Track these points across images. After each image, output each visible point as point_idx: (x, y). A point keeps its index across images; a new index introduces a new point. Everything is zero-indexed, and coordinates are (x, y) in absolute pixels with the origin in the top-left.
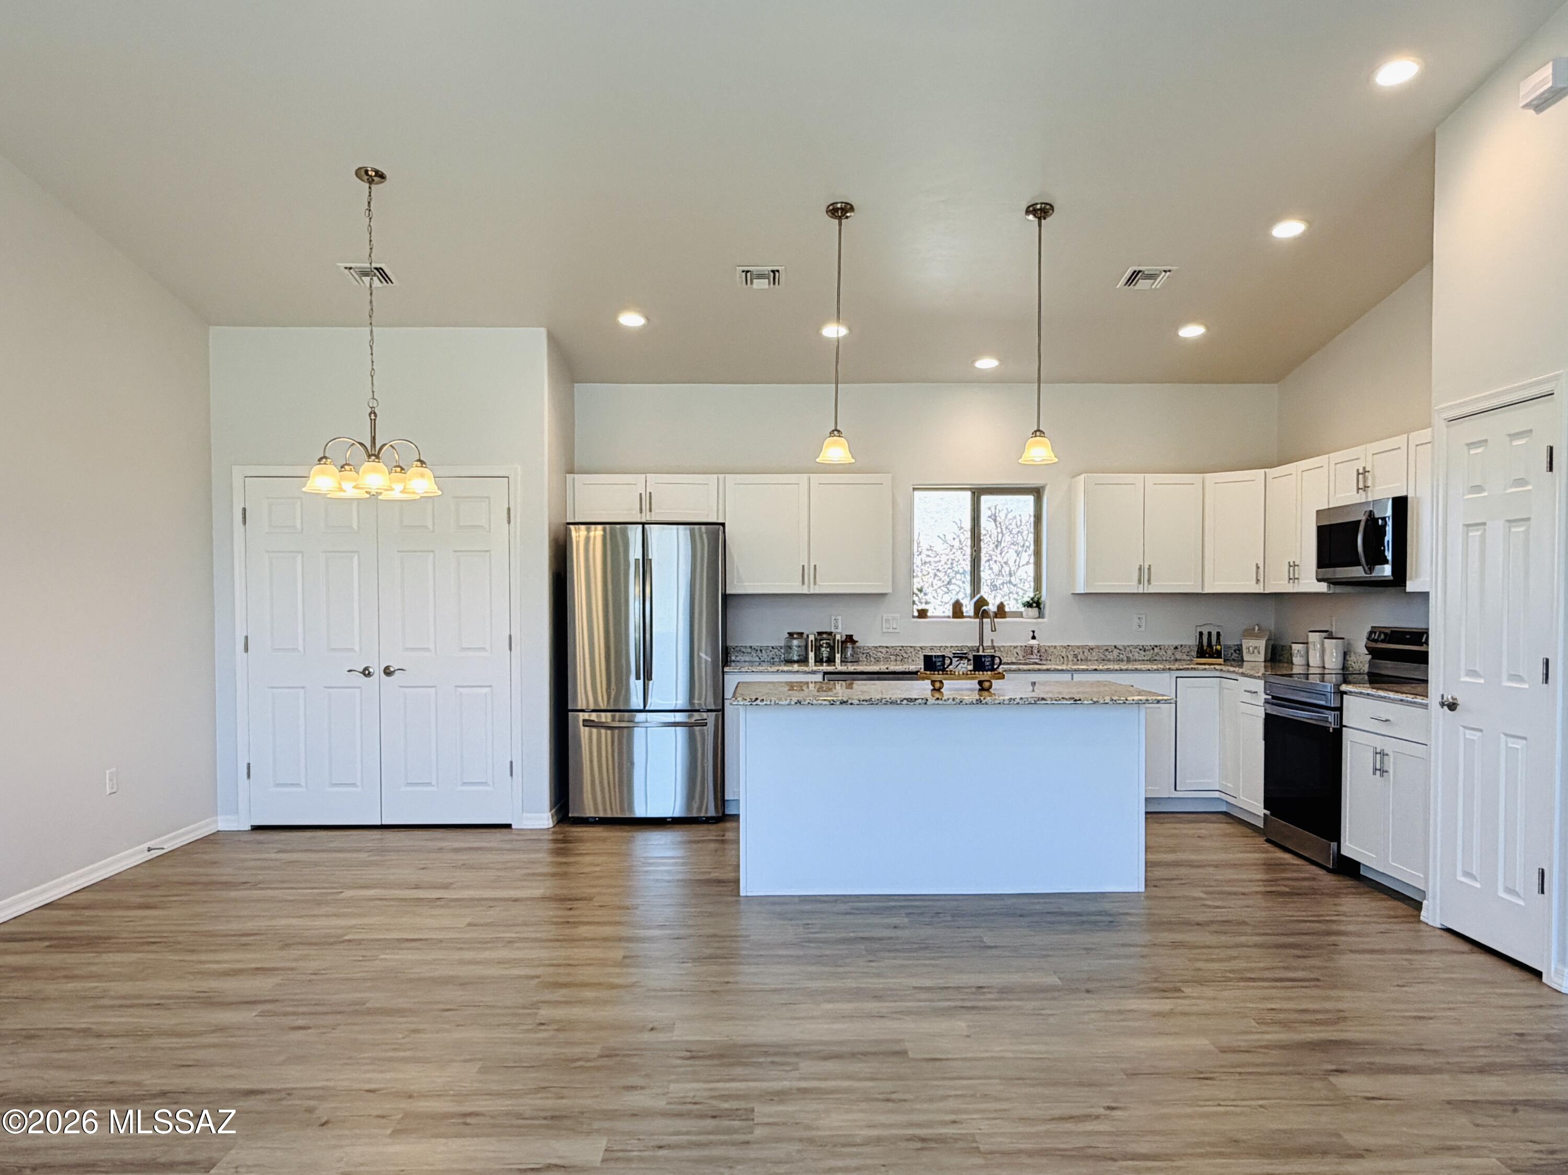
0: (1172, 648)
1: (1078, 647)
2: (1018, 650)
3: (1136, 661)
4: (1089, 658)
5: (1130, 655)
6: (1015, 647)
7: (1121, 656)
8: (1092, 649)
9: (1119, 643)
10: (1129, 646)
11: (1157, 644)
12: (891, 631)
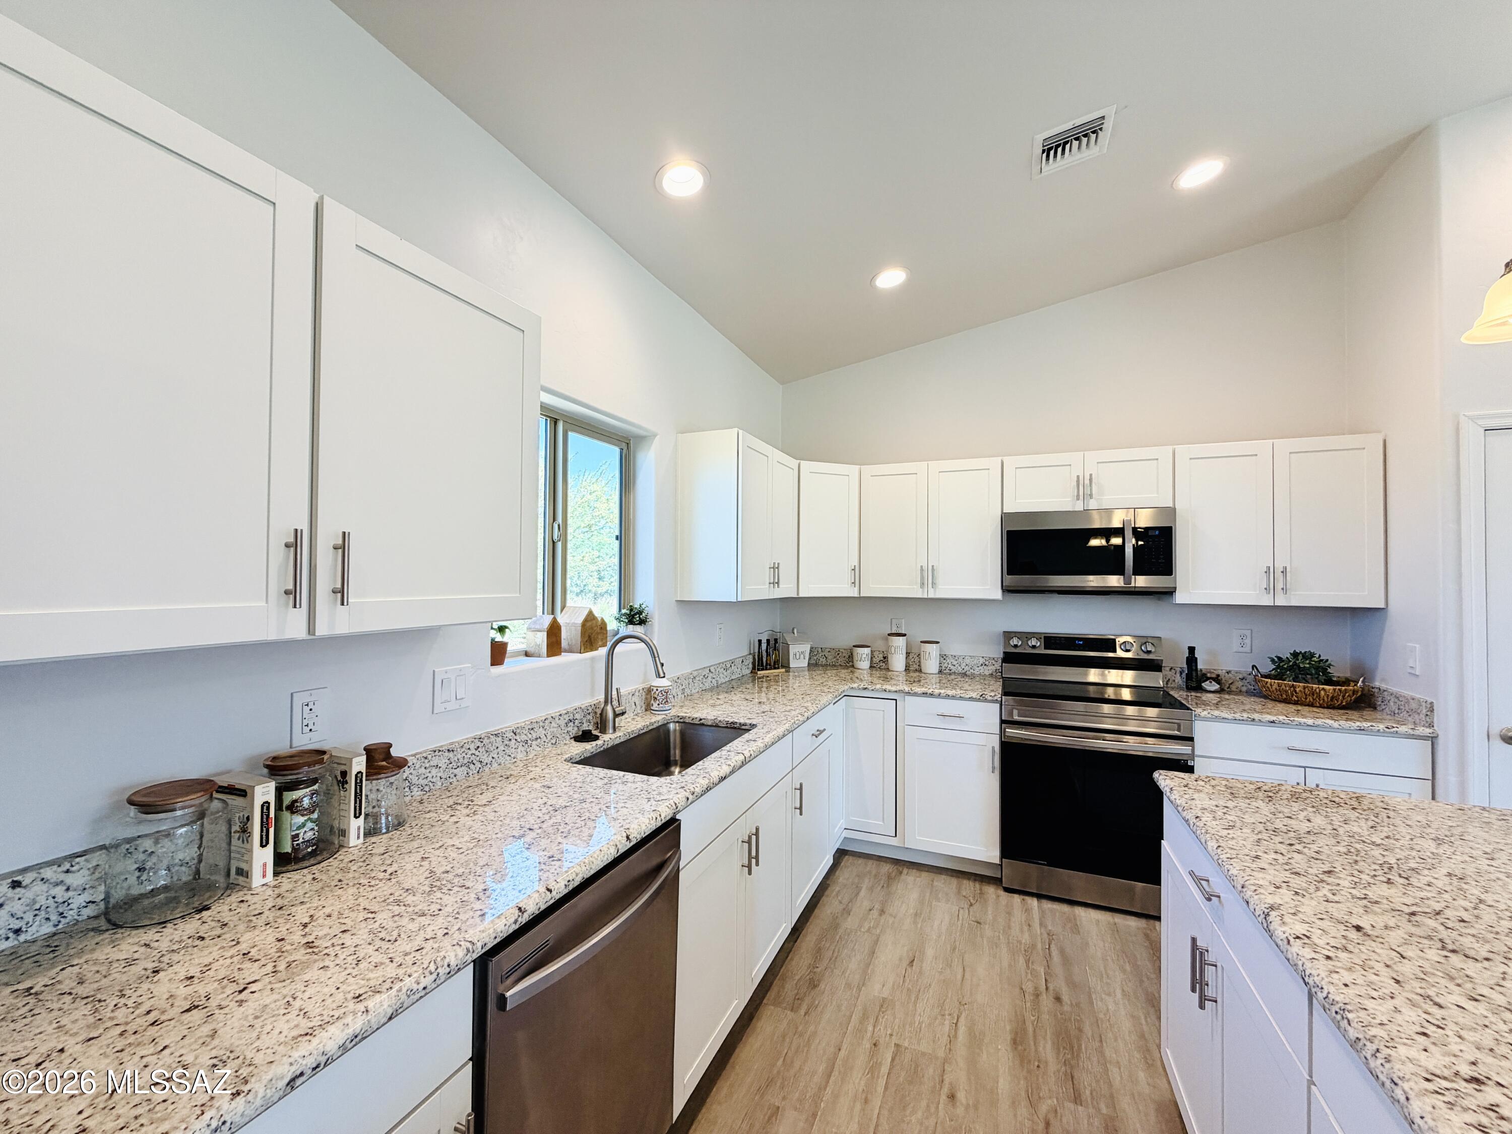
0: (740, 662)
2: (636, 698)
3: (721, 685)
4: (693, 691)
6: (633, 694)
7: (714, 681)
8: (695, 677)
9: (712, 663)
11: (733, 657)
12: (450, 706)
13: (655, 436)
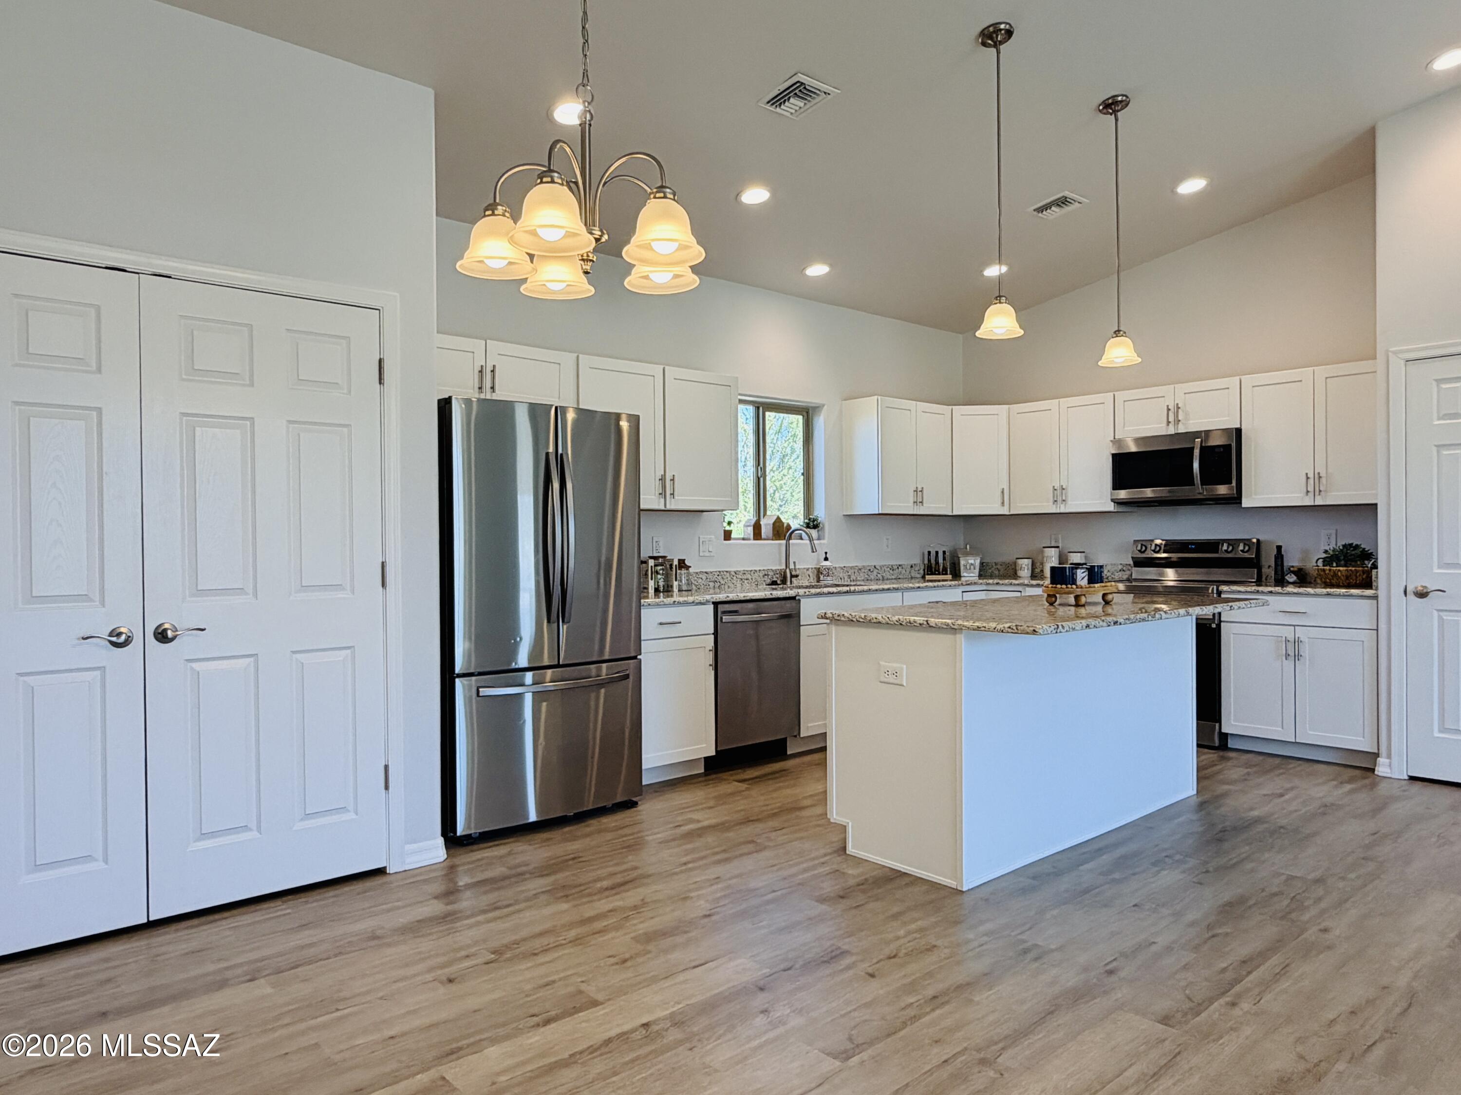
0: (909, 567)
1: (852, 568)
2: (809, 572)
3: (887, 579)
4: (858, 578)
5: (884, 575)
6: (808, 569)
7: (879, 575)
8: (860, 569)
9: (878, 564)
10: (883, 566)
11: (900, 563)
12: (707, 554)
13: (824, 405)
